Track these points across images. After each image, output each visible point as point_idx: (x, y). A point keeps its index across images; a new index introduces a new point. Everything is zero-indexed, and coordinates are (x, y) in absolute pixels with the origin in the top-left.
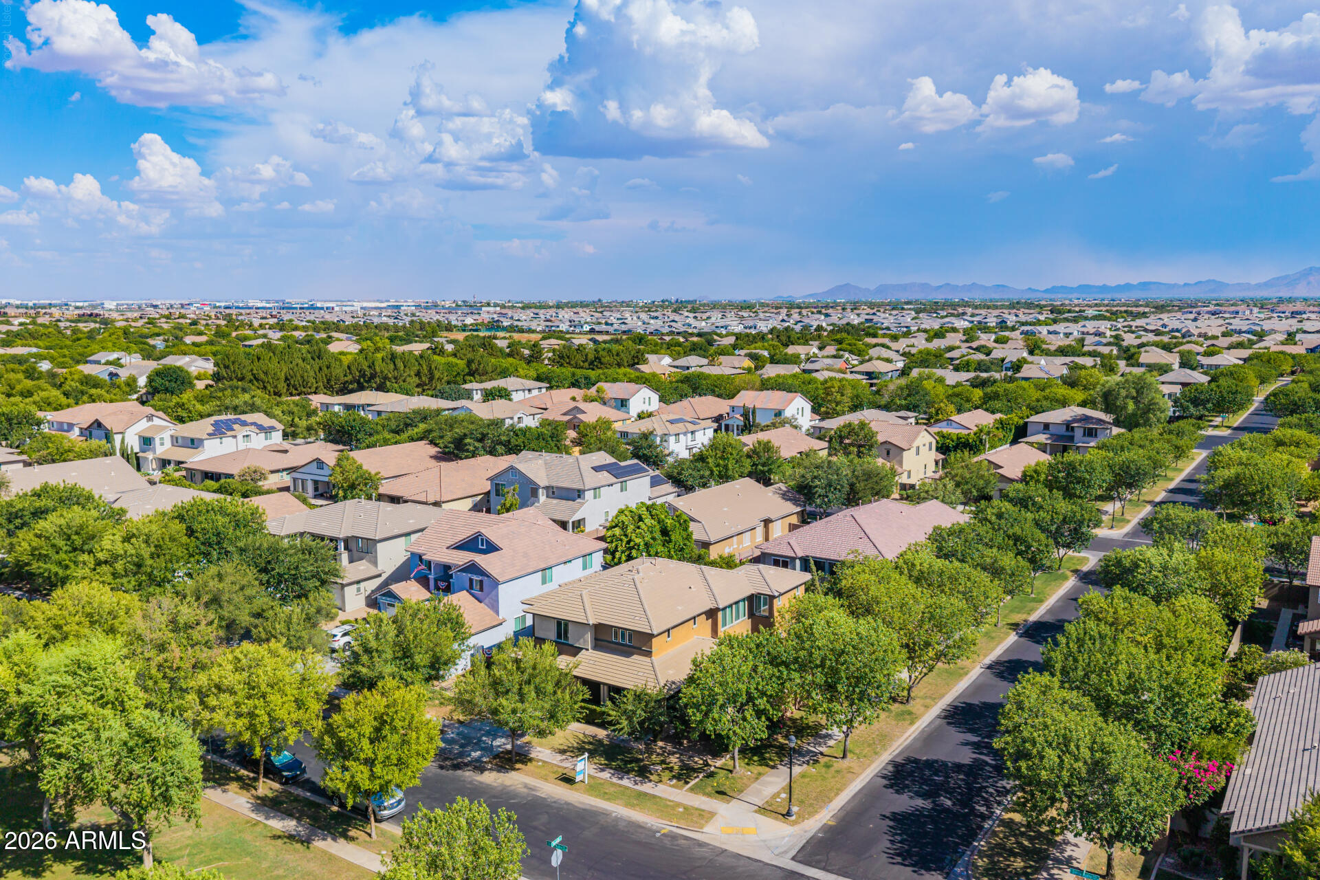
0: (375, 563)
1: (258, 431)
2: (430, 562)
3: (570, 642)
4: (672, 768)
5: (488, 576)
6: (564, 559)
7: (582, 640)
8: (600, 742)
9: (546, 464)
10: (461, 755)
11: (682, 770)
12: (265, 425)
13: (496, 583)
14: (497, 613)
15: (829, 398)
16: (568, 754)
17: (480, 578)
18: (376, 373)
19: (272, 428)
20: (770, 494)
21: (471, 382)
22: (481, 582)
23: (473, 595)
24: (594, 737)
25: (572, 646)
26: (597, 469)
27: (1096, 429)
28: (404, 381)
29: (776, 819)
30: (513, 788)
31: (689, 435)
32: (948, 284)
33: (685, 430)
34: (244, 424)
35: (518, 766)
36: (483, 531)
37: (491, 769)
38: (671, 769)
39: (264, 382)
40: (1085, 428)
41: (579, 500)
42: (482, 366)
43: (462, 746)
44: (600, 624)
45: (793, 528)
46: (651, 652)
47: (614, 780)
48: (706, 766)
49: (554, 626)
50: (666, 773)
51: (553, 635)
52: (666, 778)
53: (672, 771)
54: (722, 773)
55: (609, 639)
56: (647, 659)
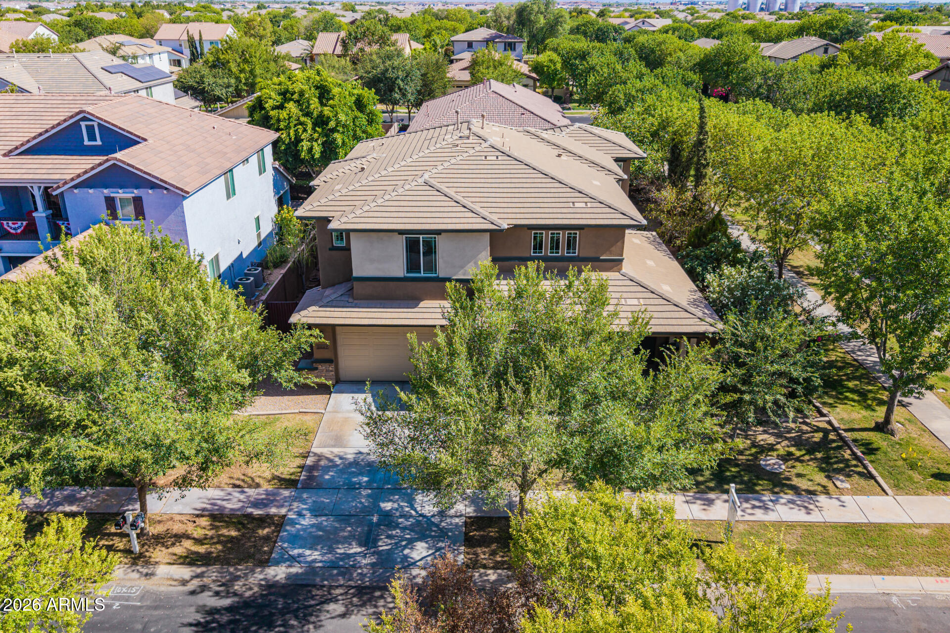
3: (441, 275)
4: (789, 453)
6: (245, 154)
7: (471, 266)
13: (176, 198)
17: (133, 193)
22: (137, 199)
25: (446, 280)
26: (109, 70)
27: (514, 43)
36: (89, 109)
38: (793, 457)
40: (505, 43)
46: (621, 261)
47: (759, 515)
48: (826, 432)
49: (399, 246)
50: (800, 468)
51: (397, 267)
52: (820, 478)
53: (798, 459)
54: (876, 438)
55: (526, 255)
56: (615, 275)
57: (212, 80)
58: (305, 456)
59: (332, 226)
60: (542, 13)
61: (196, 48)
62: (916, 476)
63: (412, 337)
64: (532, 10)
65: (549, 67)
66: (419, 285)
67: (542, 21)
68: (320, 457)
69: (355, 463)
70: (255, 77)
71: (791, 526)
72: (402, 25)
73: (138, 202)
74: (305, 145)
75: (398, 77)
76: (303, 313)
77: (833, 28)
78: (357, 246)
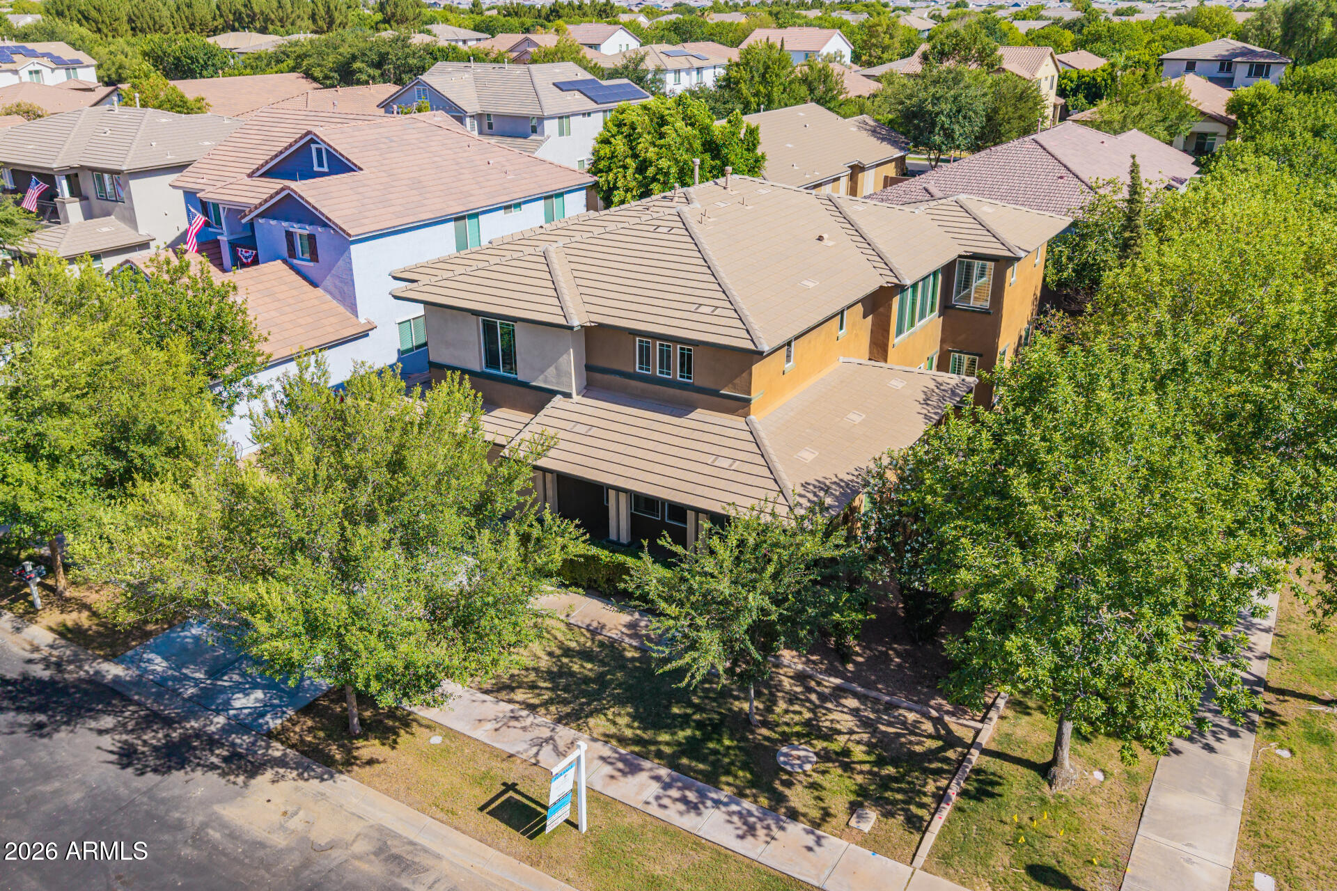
0: (132, 221)
1: (53, 66)
2: (216, 206)
3: (521, 377)
4: (846, 752)
5: (325, 225)
6: (504, 199)
7: (551, 371)
8: (612, 648)
9: (476, 79)
10: (207, 701)
11: (880, 762)
12: (65, 58)
13: (343, 241)
14: (353, 308)
15: (874, 41)
16: (520, 695)
17: (307, 230)
18: (255, 15)
19: (77, 64)
20: (855, 129)
21: (386, 30)
22: (312, 238)
23: (298, 272)
24: (594, 632)
25: (525, 385)
26: (560, 86)
27: (1269, 65)
28: (292, 24)
30: (338, 855)
31: (694, 73)
33: (688, 66)
34: (33, 54)
35: (369, 748)
36: (317, 131)
37: (281, 762)
38: (843, 759)
39: (96, 22)
40: (1252, 64)
41: (533, 137)
42: (399, 9)
43: (216, 671)
44: (601, 326)
45: (888, 182)
46: (748, 402)
50: (832, 777)
51: (473, 358)
53: (847, 765)
56: (738, 421)
62: (1001, 856)
66: (498, 385)
73: (312, 241)
78: (432, 322)
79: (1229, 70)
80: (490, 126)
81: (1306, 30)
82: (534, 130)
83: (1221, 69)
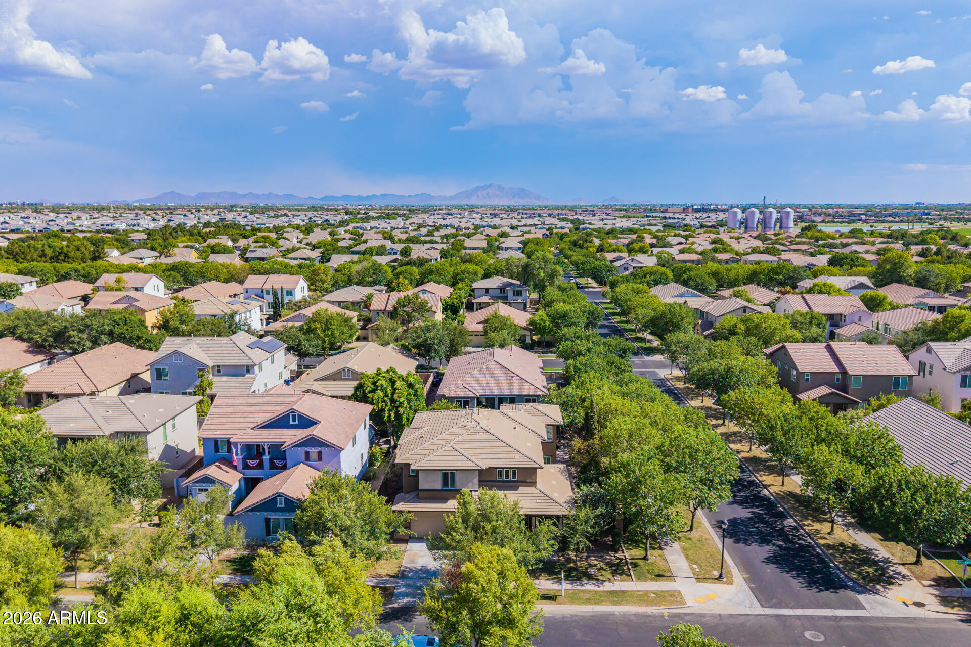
3: (458, 488)
7: (470, 484)
11: (610, 567)
13: (337, 451)
23: (311, 466)
26: (251, 347)
27: (521, 290)
29: (713, 583)
32: (251, 193)
40: (514, 290)
41: (248, 375)
46: (536, 482)
47: (579, 588)
48: (621, 559)
49: (440, 477)
50: (604, 573)
51: (438, 485)
52: (610, 576)
53: (605, 570)
54: (640, 562)
55: (493, 479)
56: (533, 489)
57: (307, 343)
58: (400, 567)
59: (412, 467)
60: (542, 269)
61: (278, 299)
62: (648, 575)
63: (445, 515)
64: (535, 267)
65: (540, 324)
66: (448, 493)
67: (542, 274)
68: (407, 567)
69: (421, 570)
70: (335, 338)
71: (590, 591)
72: (434, 269)
73: (320, 453)
74: (387, 413)
75: (434, 344)
76: (397, 505)
77: (777, 274)
78: (421, 476)
79: (504, 292)
80: (219, 371)
81: (533, 275)
82: (248, 372)
83: (501, 292)
